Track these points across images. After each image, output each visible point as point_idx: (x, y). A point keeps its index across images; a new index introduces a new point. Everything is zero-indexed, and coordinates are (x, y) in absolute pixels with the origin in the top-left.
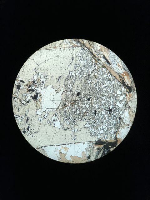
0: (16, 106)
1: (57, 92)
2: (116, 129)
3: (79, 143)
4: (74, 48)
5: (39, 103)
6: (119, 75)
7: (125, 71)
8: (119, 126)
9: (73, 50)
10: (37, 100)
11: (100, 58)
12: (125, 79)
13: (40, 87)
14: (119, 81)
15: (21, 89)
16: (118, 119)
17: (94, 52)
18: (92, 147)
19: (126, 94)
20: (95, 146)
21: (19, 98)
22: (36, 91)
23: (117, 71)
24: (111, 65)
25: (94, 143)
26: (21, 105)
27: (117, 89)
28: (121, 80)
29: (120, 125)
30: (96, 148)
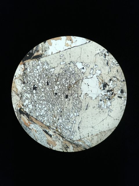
0: (120, 74)
1: (87, 95)
2: (26, 72)
3: (57, 53)
4: (79, 138)
5: (101, 81)
6: (33, 122)
7: (29, 128)
8: (24, 76)
9: (80, 136)
10: (103, 83)
11: (54, 134)
12: (28, 119)
13: (103, 96)
14: (32, 116)
15: (119, 90)
16: (26, 82)
17: (61, 138)
18: (44, 52)
19: (24, 107)
20: (42, 53)
21: (120, 81)
22: (106, 91)
23: (36, 125)
24: (43, 130)
25: (43, 56)
26: (117, 76)
27: (32, 109)
28: (31, 118)
29: (22, 77)
30: (40, 52)
